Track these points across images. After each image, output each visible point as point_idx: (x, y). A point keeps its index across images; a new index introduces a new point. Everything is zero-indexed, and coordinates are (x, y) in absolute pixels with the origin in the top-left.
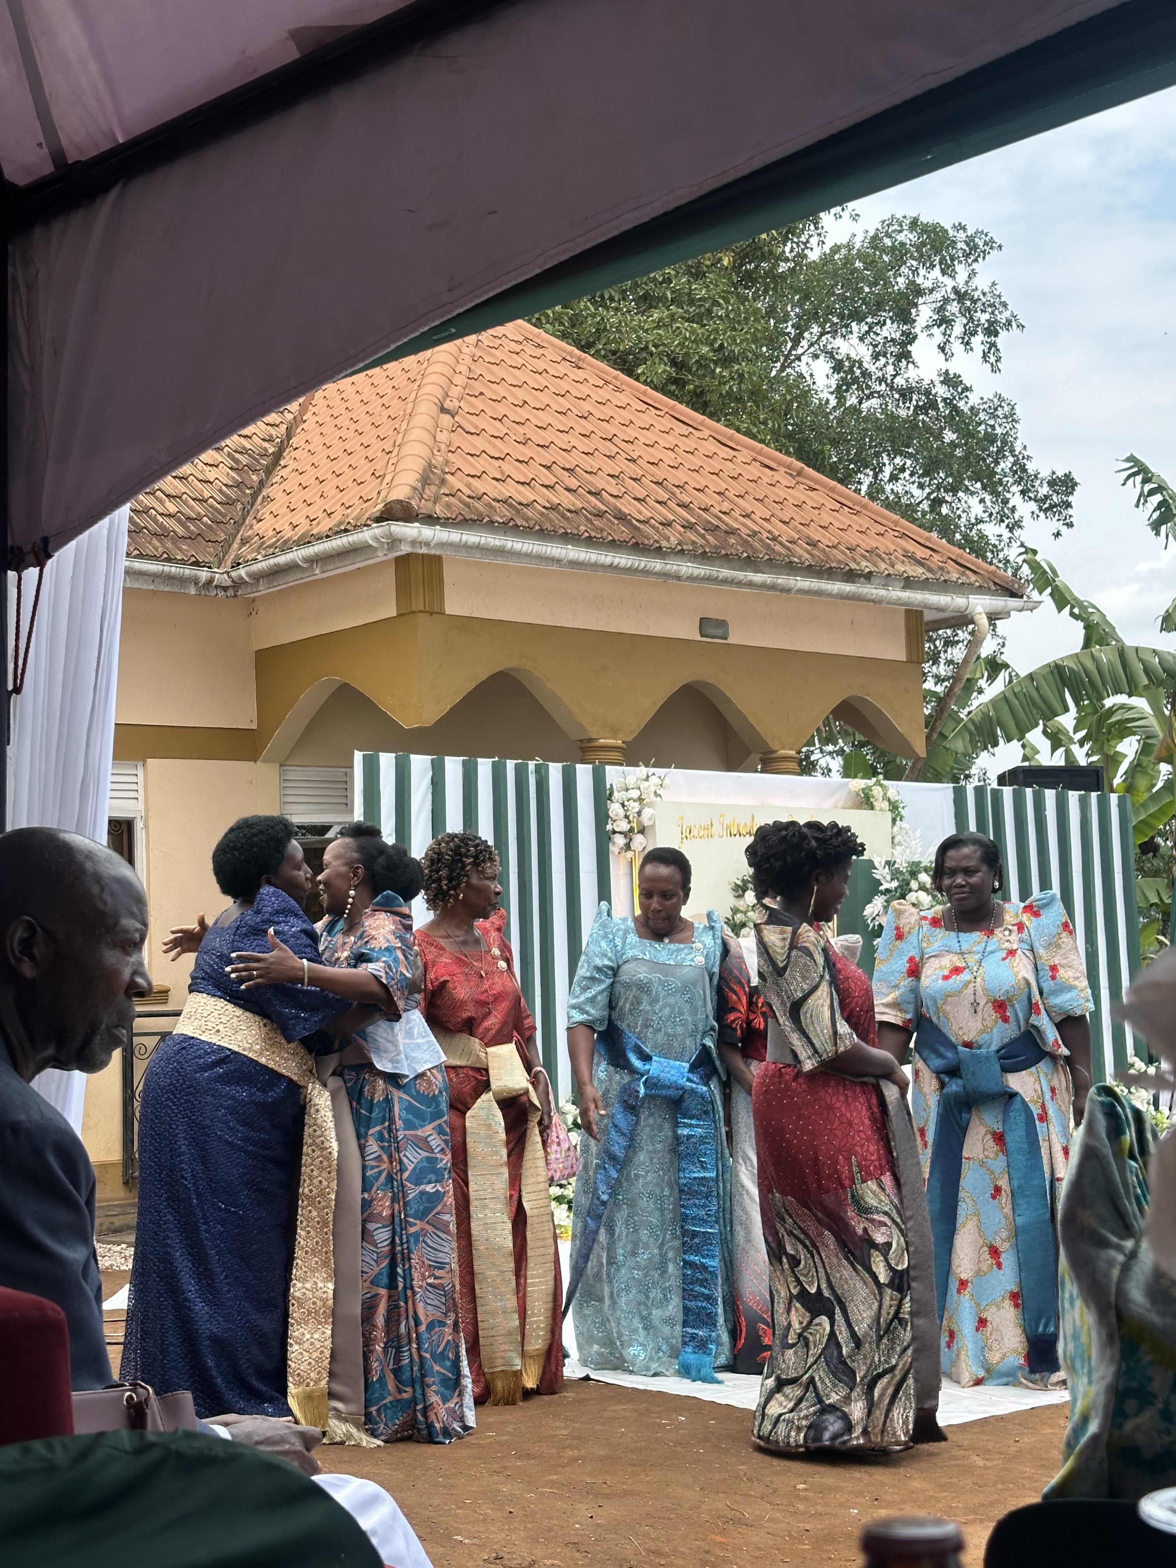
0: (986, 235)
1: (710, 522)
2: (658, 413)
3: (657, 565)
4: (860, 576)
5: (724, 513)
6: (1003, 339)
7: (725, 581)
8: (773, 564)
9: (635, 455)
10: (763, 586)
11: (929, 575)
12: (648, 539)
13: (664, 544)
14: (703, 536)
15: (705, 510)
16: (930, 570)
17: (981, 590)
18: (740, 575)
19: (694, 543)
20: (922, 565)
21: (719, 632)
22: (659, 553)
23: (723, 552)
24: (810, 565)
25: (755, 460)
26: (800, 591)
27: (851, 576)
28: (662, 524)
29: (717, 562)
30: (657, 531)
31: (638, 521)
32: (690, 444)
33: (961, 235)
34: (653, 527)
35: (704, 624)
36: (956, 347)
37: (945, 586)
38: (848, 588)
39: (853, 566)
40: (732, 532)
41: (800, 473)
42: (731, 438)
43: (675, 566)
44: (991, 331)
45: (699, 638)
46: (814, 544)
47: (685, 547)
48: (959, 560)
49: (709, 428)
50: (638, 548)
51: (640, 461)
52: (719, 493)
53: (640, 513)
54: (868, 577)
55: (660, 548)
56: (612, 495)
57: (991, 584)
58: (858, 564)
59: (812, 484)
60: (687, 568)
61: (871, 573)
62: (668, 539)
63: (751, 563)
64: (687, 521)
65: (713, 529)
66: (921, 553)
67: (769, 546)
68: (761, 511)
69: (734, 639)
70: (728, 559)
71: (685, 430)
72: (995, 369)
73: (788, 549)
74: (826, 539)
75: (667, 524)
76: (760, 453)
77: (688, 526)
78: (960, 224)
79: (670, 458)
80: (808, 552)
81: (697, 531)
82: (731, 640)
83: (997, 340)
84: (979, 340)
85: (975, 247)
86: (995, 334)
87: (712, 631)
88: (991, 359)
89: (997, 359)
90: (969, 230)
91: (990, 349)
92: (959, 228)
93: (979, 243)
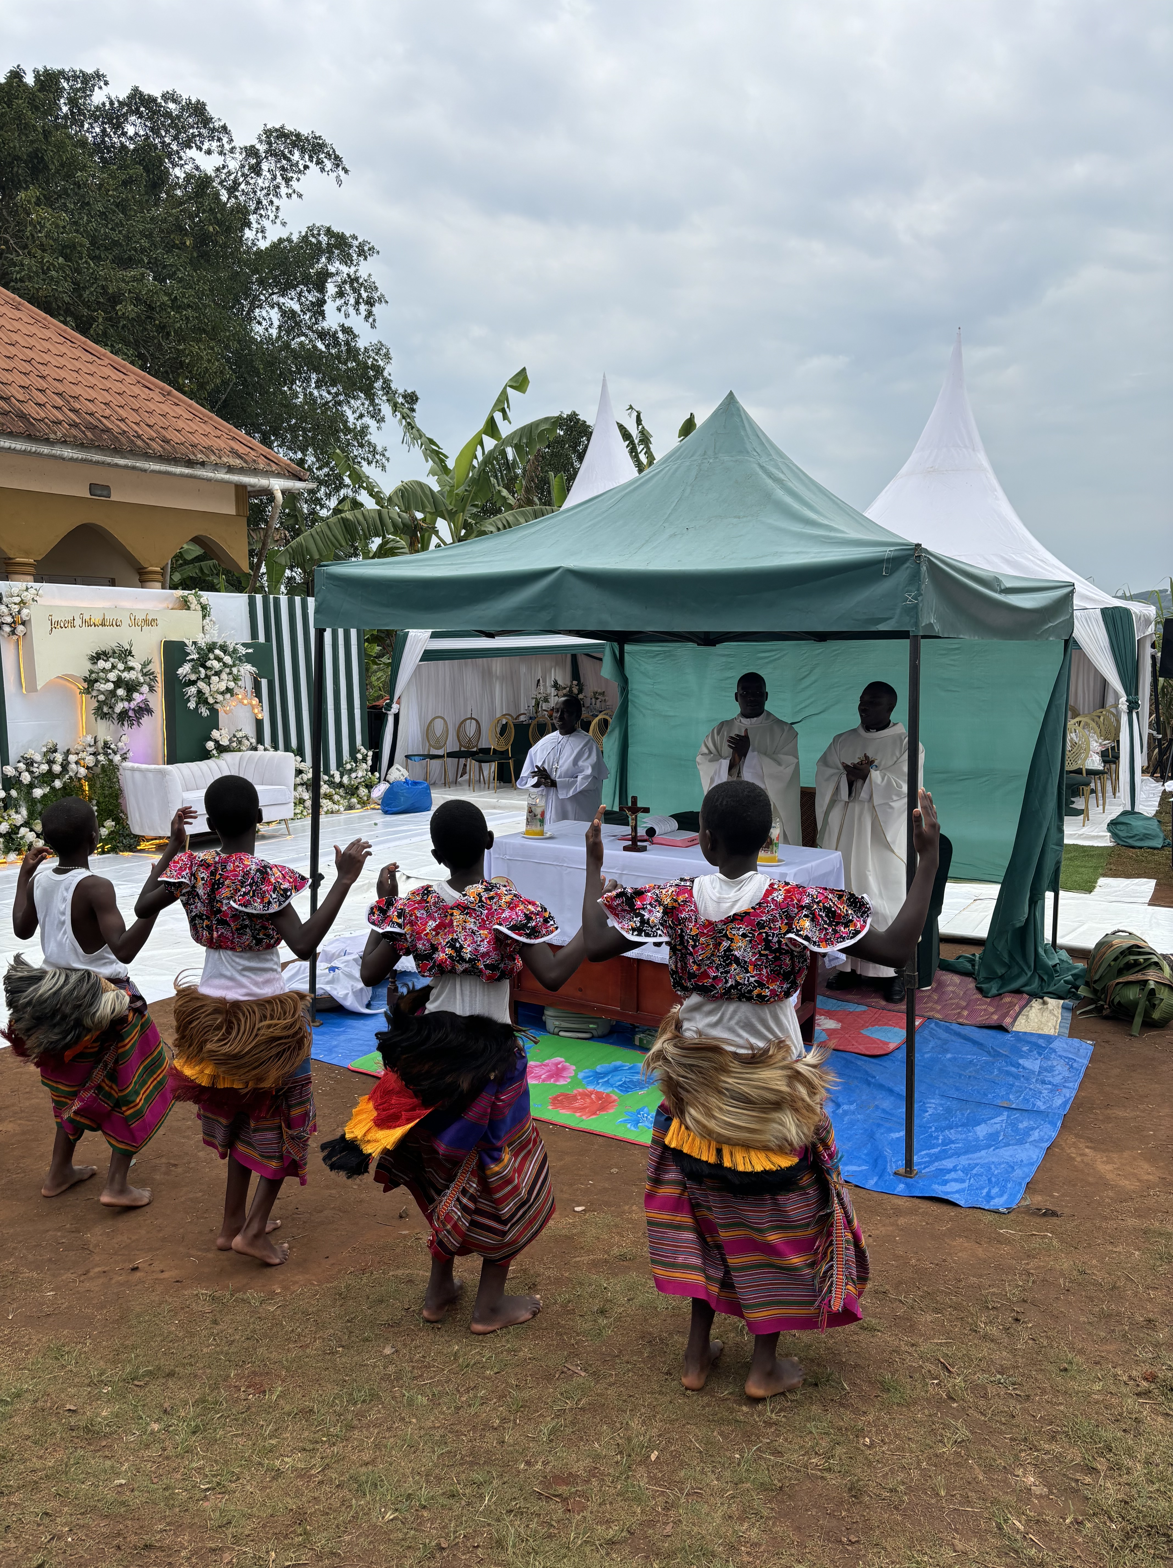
0: (370, 243)
1: (91, 423)
2: (73, 345)
3: (45, 450)
4: (197, 464)
5: (105, 417)
6: (376, 310)
7: (97, 463)
8: (133, 453)
9: (45, 373)
10: (126, 467)
11: (245, 465)
12: (40, 432)
13: (52, 436)
14: (84, 432)
15: (91, 414)
16: (246, 462)
17: (279, 475)
18: (108, 459)
19: (75, 437)
20: (241, 458)
21: (105, 493)
22: (47, 441)
23: (97, 444)
24: (161, 455)
25: (139, 382)
26: (153, 471)
27: (190, 463)
28: (53, 422)
29: (93, 451)
30: (49, 426)
31: (34, 419)
32: (92, 368)
34: (46, 424)
35: (93, 488)
36: (351, 311)
37: (255, 472)
38: (186, 471)
39: (192, 457)
40: (107, 430)
41: (169, 394)
42: (123, 367)
43: (57, 451)
44: (370, 302)
45: (89, 496)
46: (166, 441)
47: (68, 439)
48: (268, 456)
49: (109, 358)
50: (30, 438)
51: (49, 378)
52: (105, 404)
53: (38, 414)
54: (203, 464)
55: (48, 439)
56: (18, 401)
57: (286, 472)
58: (196, 456)
59: (177, 401)
60: (68, 453)
61: (204, 462)
62: (55, 433)
63: (117, 451)
64: (74, 421)
65: (93, 428)
66: (242, 450)
67: (132, 441)
68: (134, 417)
69: (113, 498)
70: (100, 449)
71: (90, 358)
72: (373, 326)
73: (147, 444)
74: (176, 437)
75: (58, 423)
76: (143, 378)
77: (74, 425)
78: (354, 235)
79: (73, 377)
80: (162, 446)
81: (80, 429)
82: (112, 499)
83: (374, 309)
84: (363, 308)
85: (363, 251)
86: (372, 305)
87: (99, 492)
88: (371, 320)
89: (374, 320)
90: (360, 240)
91: (369, 314)
92: (355, 237)
93: (366, 248)
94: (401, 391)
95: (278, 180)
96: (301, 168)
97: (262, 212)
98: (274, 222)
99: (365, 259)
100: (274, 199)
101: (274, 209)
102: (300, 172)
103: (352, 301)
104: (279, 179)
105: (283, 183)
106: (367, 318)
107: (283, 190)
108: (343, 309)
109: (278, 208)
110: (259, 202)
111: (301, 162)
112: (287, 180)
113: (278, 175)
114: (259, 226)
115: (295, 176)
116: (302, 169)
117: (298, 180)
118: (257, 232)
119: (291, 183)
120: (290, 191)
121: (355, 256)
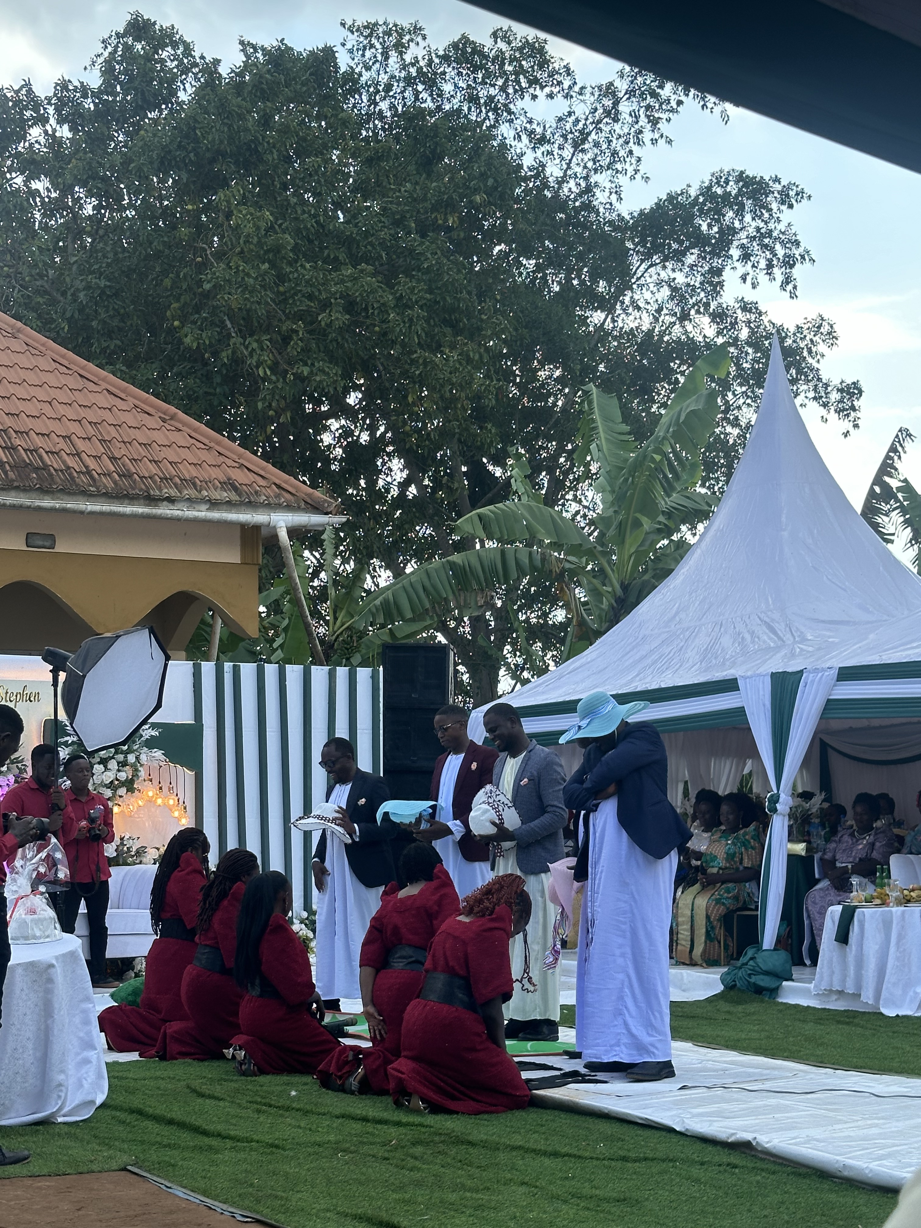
0: (797, 186)
4: (159, 500)
5: (52, 453)
6: (797, 271)
11: (239, 498)
15: (32, 451)
16: (243, 494)
17: (289, 508)
20: (239, 490)
21: (47, 544)
25: (134, 407)
26: (92, 513)
27: (151, 500)
32: (76, 396)
33: (777, 187)
35: (30, 539)
36: (763, 278)
37: (252, 505)
38: (141, 509)
39: (157, 492)
44: (789, 263)
45: (31, 549)
46: (127, 475)
52: (63, 437)
54: (171, 500)
57: (302, 503)
58: (162, 491)
59: (178, 426)
61: (173, 497)
66: (245, 480)
68: (96, 449)
71: (80, 384)
72: (792, 296)
78: (776, 177)
82: (57, 550)
83: (794, 271)
84: (777, 272)
85: (788, 196)
86: (792, 266)
87: (40, 543)
88: (790, 287)
89: (795, 287)
90: (784, 182)
91: (788, 280)
92: (777, 180)
93: (792, 193)
94: (836, 382)
95: (640, 123)
96: (673, 104)
97: (619, 166)
98: (633, 178)
99: (791, 206)
100: (636, 149)
101: (634, 161)
102: (672, 111)
103: (763, 264)
104: (643, 121)
105: (649, 126)
106: (783, 287)
107: (647, 136)
108: (749, 278)
109: (639, 160)
110: (615, 153)
111: (673, 97)
112: (654, 122)
113: (642, 116)
114: (613, 185)
115: (664, 116)
116: (675, 107)
117: (669, 120)
118: (611, 193)
119: (658, 126)
120: (657, 136)
121: (774, 206)
